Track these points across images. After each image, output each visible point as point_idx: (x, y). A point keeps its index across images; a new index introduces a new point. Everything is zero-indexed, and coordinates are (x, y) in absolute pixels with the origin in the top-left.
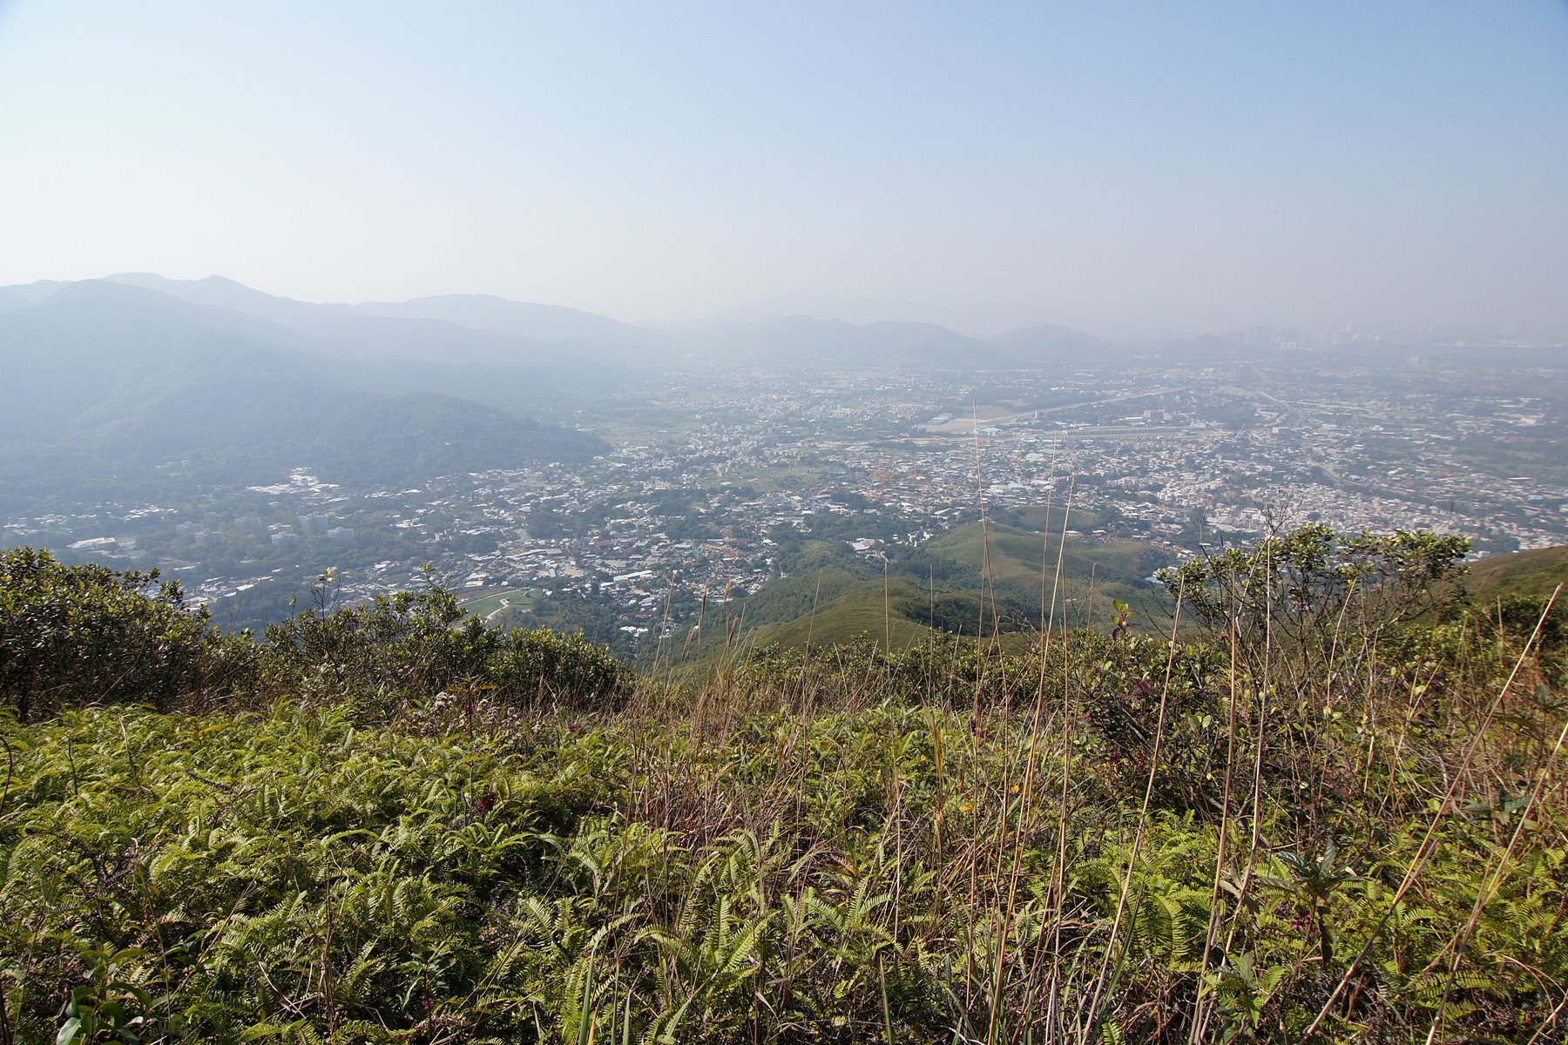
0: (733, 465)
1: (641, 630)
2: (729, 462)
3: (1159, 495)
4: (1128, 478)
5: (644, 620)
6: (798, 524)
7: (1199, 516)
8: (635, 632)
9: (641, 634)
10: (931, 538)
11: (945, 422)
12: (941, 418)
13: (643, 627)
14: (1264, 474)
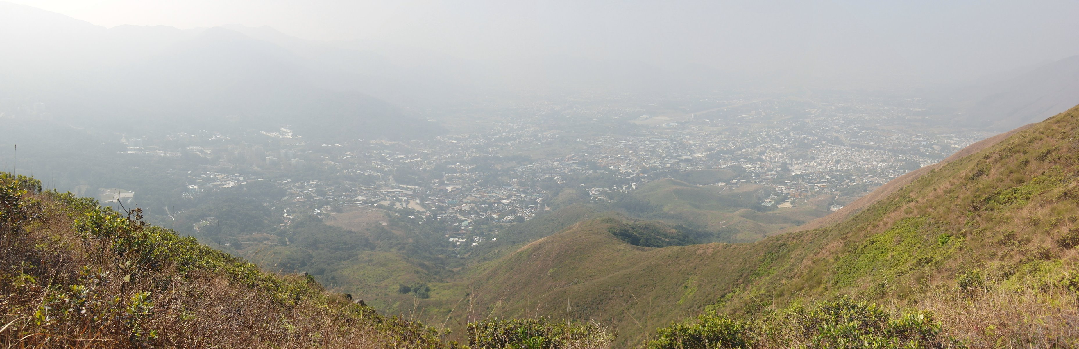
0: (520, 142)
1: (461, 240)
2: (517, 141)
3: (764, 157)
4: (747, 149)
5: (464, 234)
6: (557, 178)
7: (785, 167)
8: (457, 241)
9: (461, 243)
10: (637, 188)
11: (646, 119)
12: (645, 116)
13: (463, 239)
14: (813, 141)
